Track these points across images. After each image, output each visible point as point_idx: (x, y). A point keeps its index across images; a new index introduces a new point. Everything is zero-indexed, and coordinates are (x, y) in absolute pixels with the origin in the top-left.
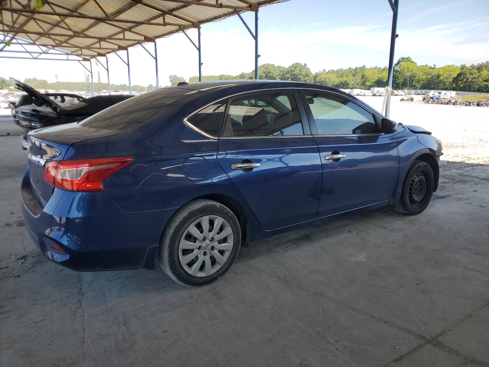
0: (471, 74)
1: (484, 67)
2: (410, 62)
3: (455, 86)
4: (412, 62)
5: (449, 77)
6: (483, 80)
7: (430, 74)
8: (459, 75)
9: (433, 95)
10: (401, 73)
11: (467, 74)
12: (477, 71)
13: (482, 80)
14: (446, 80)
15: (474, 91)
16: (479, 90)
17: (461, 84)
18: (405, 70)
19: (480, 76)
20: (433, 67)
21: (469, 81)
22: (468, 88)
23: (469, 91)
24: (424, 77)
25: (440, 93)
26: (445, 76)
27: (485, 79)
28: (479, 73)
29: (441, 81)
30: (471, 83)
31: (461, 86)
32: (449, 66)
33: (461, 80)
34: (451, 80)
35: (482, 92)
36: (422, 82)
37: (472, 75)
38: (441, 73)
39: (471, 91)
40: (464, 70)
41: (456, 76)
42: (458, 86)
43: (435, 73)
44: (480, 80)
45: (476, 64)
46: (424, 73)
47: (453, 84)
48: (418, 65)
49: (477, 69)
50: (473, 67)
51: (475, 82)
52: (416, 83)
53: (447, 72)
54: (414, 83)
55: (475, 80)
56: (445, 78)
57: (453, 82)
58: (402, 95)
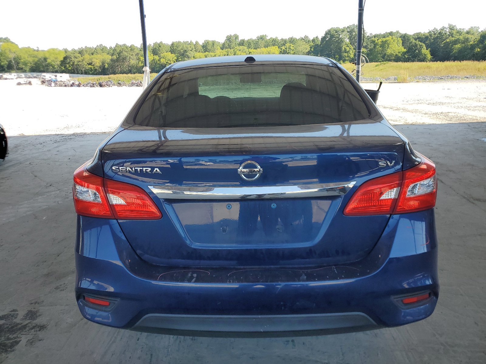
0: (75, 57)
1: (84, 52)
2: (9, 44)
3: (63, 69)
4: (13, 43)
5: (56, 60)
6: (88, 64)
7: (36, 57)
8: (65, 58)
9: (51, 78)
10: (3, 55)
11: (72, 57)
12: (79, 55)
13: (86, 64)
14: (54, 63)
15: (82, 74)
16: (86, 73)
17: (69, 67)
18: (7, 51)
19: (83, 60)
20: (36, 49)
21: (75, 64)
22: (76, 71)
23: (78, 73)
24: (31, 59)
25: (56, 76)
26: (52, 59)
27: (88, 63)
28: (82, 57)
29: (49, 64)
30: (78, 66)
31: (70, 68)
32: (53, 49)
33: (68, 63)
34: (59, 63)
35: (89, 74)
36: (29, 65)
37: (77, 59)
38: (47, 56)
39: (79, 74)
40: (68, 54)
41: (62, 59)
42: (67, 69)
43: (41, 56)
44: (85, 63)
45: (76, 48)
46: (29, 55)
47: (61, 67)
48: (20, 47)
49: (78, 53)
50: (74, 51)
51: (81, 65)
52: (23, 65)
53: (53, 55)
54: (21, 66)
55: (80, 63)
56: (52, 61)
57: (61, 65)
58: (13, 79)
